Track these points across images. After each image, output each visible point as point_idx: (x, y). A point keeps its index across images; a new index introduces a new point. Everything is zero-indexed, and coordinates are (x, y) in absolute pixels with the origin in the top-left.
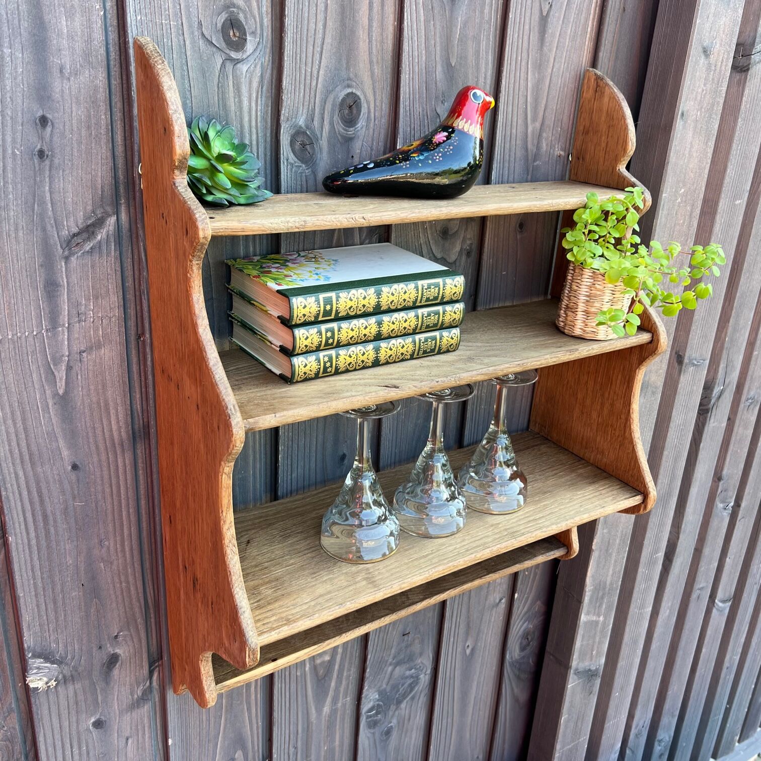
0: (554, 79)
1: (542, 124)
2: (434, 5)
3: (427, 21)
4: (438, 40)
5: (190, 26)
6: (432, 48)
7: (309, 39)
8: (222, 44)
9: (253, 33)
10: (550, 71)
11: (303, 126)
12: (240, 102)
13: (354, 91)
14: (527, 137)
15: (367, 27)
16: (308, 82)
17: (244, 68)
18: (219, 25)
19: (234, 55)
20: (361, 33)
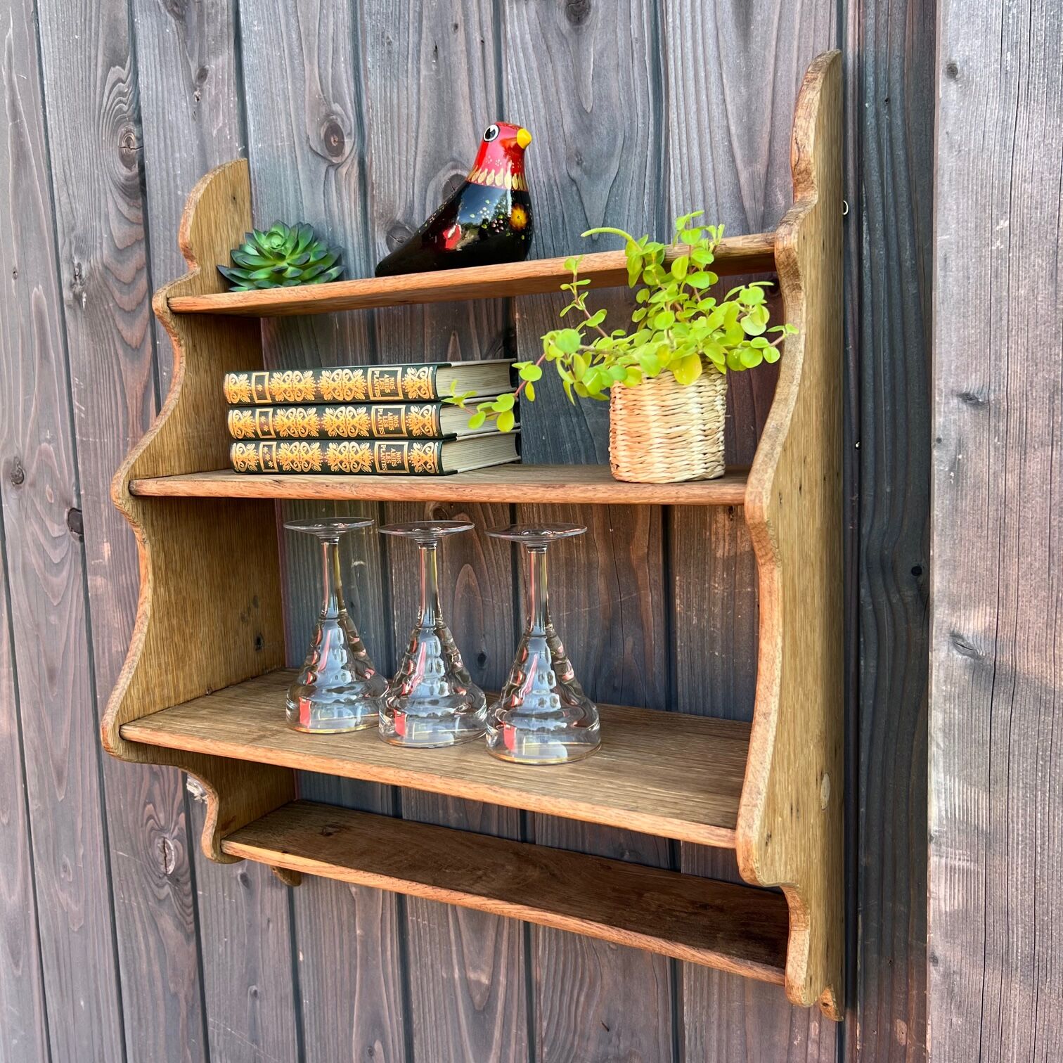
0: (781, 88)
1: (770, 164)
2: (550, 43)
3: (541, 67)
4: (561, 85)
5: (301, 142)
6: (553, 98)
7: (402, 126)
8: (325, 153)
9: (350, 134)
10: (771, 77)
11: (401, 220)
12: (342, 206)
13: (459, 172)
14: (739, 190)
15: (467, 96)
16: (404, 172)
17: (344, 170)
18: (322, 135)
19: (335, 160)
20: (462, 104)
